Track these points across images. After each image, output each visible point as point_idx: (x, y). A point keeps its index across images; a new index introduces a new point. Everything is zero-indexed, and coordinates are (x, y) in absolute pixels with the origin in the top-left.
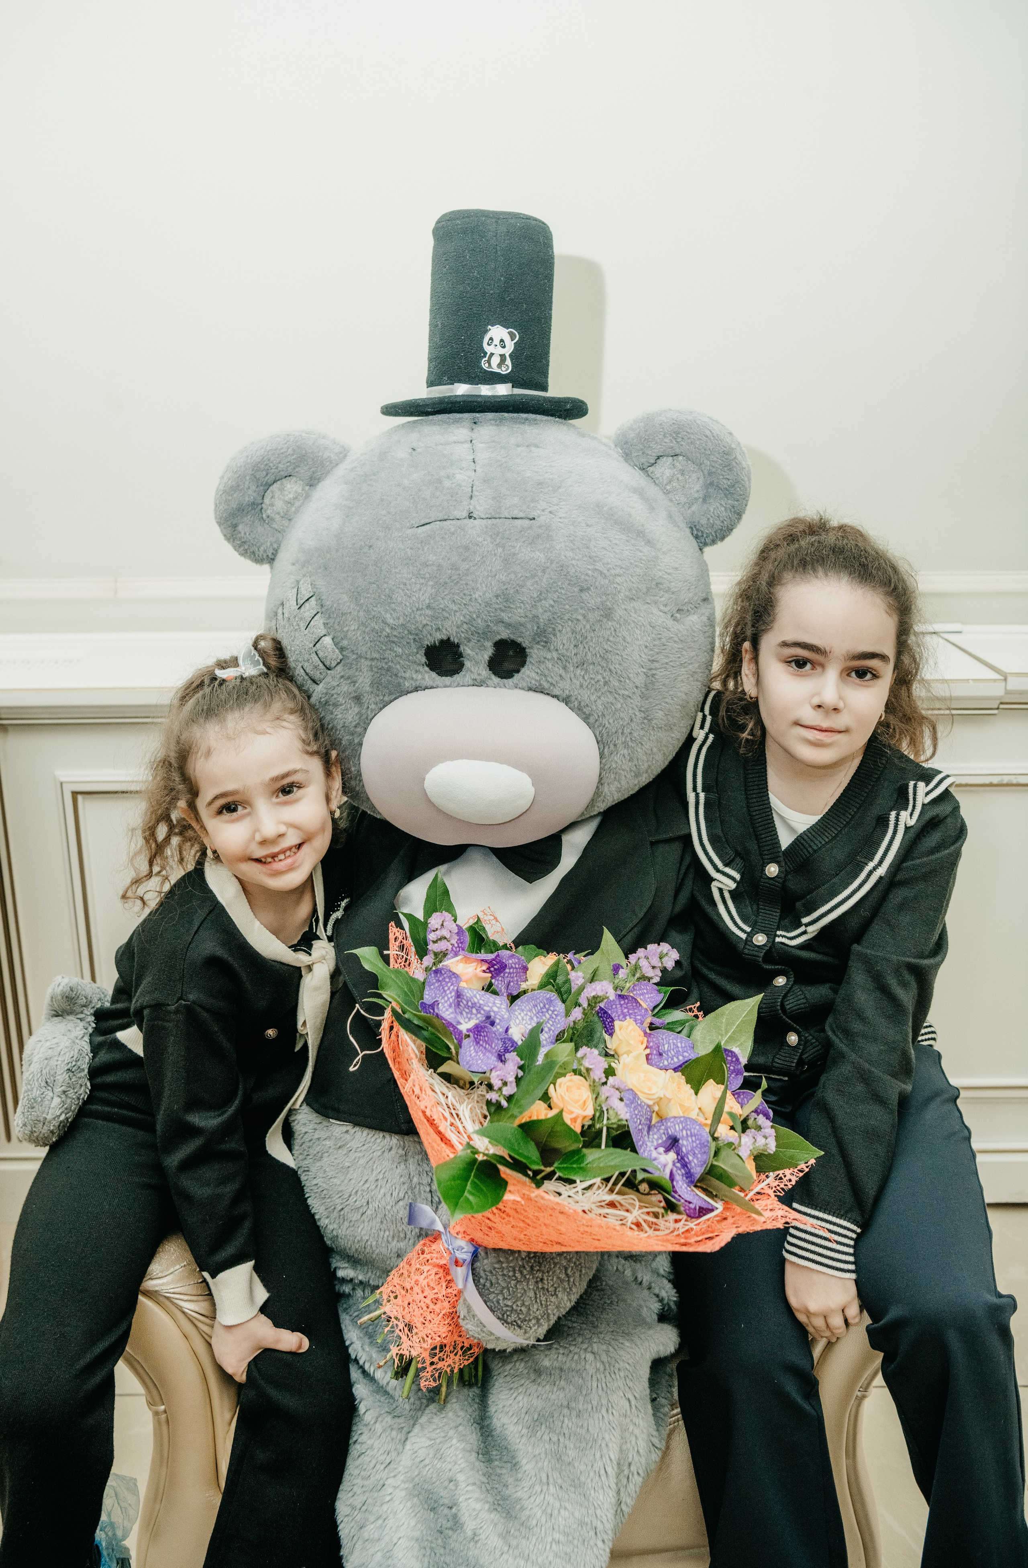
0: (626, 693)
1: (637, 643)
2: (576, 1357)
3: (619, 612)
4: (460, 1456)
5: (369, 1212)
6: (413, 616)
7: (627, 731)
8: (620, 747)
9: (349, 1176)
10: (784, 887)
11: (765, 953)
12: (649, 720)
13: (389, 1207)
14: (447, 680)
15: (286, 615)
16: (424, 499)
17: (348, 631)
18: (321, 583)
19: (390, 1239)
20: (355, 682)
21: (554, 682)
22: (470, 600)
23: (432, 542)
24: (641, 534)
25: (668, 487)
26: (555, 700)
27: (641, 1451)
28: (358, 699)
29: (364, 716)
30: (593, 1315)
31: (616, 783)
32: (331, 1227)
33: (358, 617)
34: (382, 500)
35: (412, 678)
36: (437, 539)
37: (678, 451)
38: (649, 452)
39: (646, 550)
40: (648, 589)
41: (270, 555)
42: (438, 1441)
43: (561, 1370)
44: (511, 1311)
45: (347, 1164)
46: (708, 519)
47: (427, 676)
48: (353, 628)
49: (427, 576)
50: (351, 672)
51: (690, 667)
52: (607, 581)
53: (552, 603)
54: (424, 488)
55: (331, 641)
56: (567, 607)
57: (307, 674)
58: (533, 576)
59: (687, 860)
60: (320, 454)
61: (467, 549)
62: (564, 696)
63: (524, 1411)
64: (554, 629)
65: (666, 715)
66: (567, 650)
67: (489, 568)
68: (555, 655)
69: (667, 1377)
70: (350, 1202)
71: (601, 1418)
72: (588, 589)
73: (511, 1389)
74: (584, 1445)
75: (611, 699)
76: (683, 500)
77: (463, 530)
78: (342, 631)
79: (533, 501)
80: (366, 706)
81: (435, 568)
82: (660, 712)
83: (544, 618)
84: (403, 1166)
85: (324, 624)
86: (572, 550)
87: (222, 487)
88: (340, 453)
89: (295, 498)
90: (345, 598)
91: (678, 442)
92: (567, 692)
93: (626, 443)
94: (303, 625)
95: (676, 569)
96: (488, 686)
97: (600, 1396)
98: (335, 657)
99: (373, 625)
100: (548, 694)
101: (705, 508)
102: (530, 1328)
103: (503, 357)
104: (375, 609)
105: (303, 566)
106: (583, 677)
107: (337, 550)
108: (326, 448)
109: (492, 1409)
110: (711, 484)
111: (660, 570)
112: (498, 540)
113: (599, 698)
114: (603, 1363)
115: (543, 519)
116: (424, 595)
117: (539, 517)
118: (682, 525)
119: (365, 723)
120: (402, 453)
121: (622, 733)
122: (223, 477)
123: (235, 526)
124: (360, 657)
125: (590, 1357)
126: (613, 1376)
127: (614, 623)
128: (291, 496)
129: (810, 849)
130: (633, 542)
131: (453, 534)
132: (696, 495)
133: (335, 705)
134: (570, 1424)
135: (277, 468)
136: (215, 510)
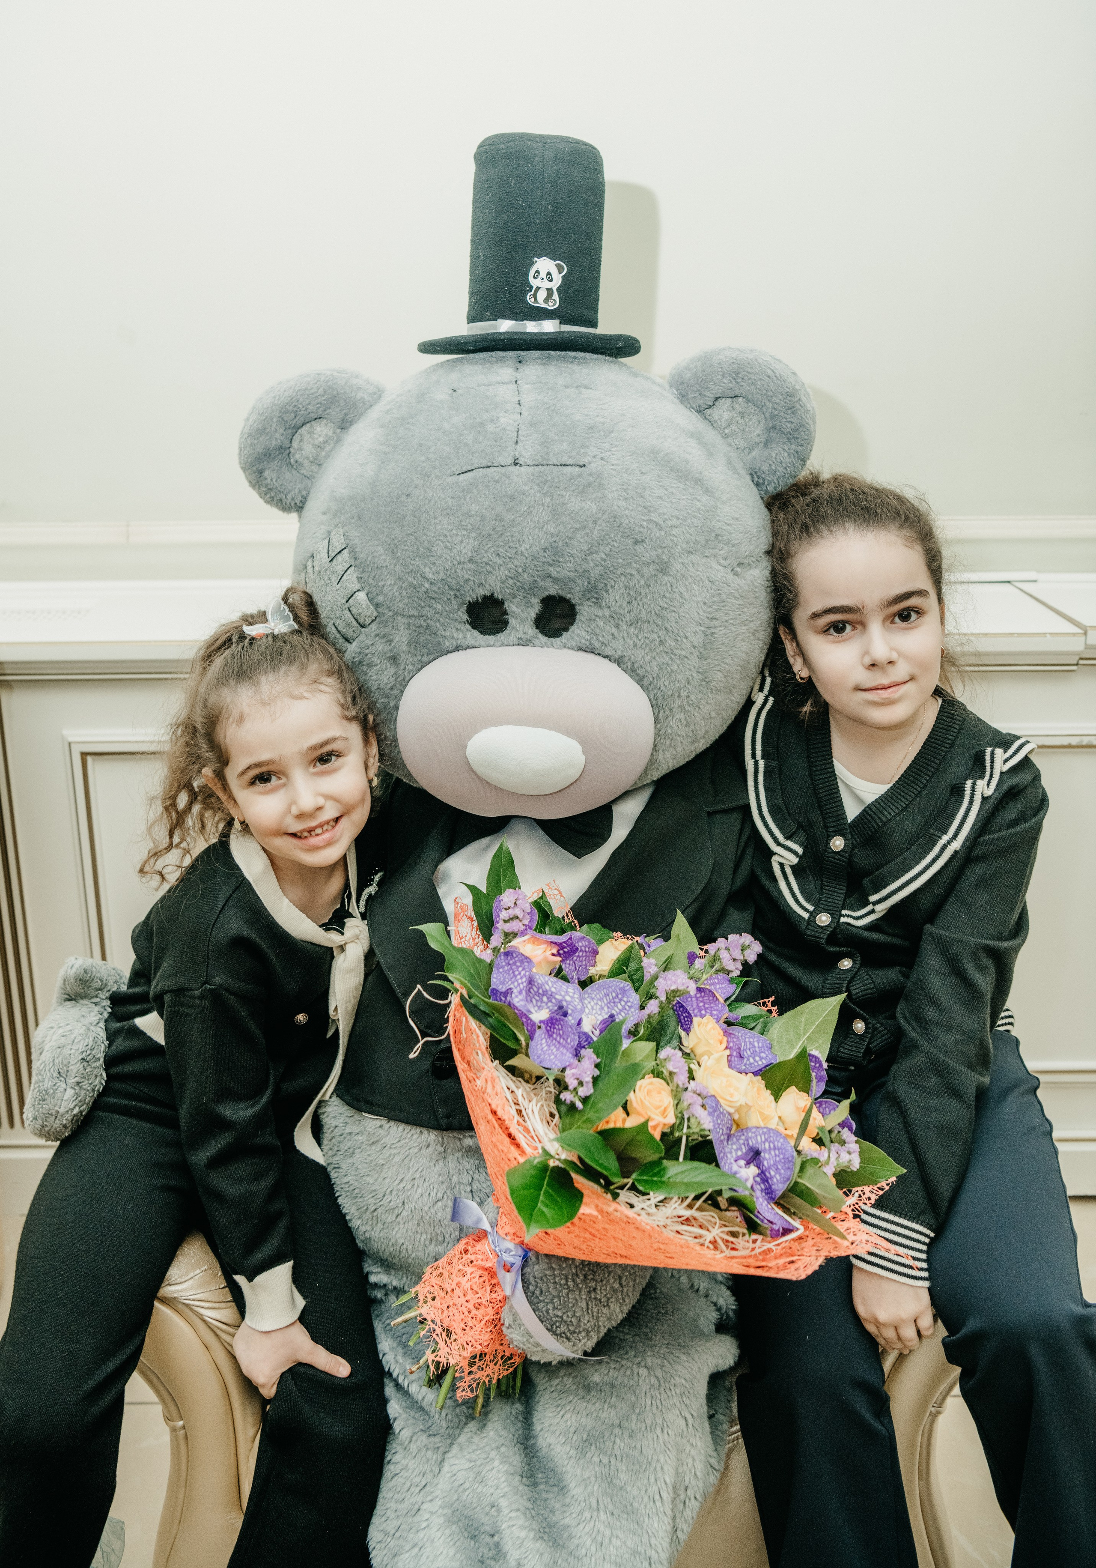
0: (683, 653)
1: (695, 599)
2: (628, 1372)
3: (676, 567)
4: (503, 1479)
5: (404, 1214)
6: (454, 570)
7: (684, 694)
8: (676, 711)
9: (383, 1175)
10: (850, 862)
11: (829, 935)
12: (707, 683)
13: (426, 1209)
14: (490, 639)
15: (317, 568)
16: (466, 445)
17: (383, 586)
18: (354, 534)
19: (427, 1243)
20: (391, 641)
21: (606, 642)
22: (516, 553)
23: (475, 491)
24: (699, 481)
25: (727, 431)
26: (606, 661)
27: (698, 1474)
28: (394, 659)
29: (401, 678)
30: (647, 1326)
31: (671, 750)
32: (363, 1229)
33: (395, 572)
34: (420, 445)
35: (453, 637)
36: (480, 487)
37: (737, 392)
38: (707, 394)
39: (705, 499)
40: (706, 541)
41: (298, 503)
42: (478, 1463)
43: (612, 1386)
44: (561, 1323)
45: (381, 1162)
46: (770, 465)
47: (468, 635)
48: (389, 583)
49: (470, 527)
50: (386, 630)
51: (752, 624)
52: (663, 533)
53: (604, 556)
54: (465, 432)
55: (365, 597)
56: (620, 561)
57: (339, 632)
58: (584, 528)
59: (747, 832)
60: (353, 394)
61: (512, 498)
62: (617, 656)
63: (572, 1430)
64: (606, 585)
65: (725, 676)
66: (620, 607)
67: (537, 519)
68: (607, 613)
69: (725, 1392)
70: (385, 1201)
71: (655, 1438)
72: (643, 541)
73: (558, 1406)
74: (637, 1467)
75: (667, 659)
76: (743, 444)
77: (508, 477)
78: (377, 585)
79: (583, 446)
80: (403, 666)
81: (478, 519)
82: (720, 674)
83: (595, 572)
84: (441, 1163)
85: (358, 578)
86: (626, 499)
87: (247, 430)
88: (374, 393)
89: (325, 442)
90: (380, 550)
91: (737, 383)
92: (620, 653)
93: (682, 383)
94: (335, 579)
95: (737, 519)
96: (534, 646)
97: (654, 1415)
98: (369, 614)
99: (411, 579)
100: (599, 654)
101: (766, 453)
102: (580, 1340)
103: (550, 291)
104: (413, 562)
105: (335, 516)
106: (637, 637)
107: (372, 499)
108: (359, 389)
109: (537, 1427)
110: (774, 427)
111: (719, 521)
112: (546, 489)
113: (654, 658)
114: (658, 1378)
115: (595, 466)
116: (466, 547)
117: (589, 464)
118: (743, 472)
119: (402, 684)
120: (441, 395)
121: (679, 696)
122: (248, 419)
123: (261, 472)
124: (397, 614)
125: (643, 1372)
126: (669, 1393)
127: (670, 579)
128: (321, 439)
129: (878, 821)
130: (691, 490)
131: (497, 482)
132: (757, 440)
133: (370, 666)
134: (622, 1445)
135: (306, 410)
136: (240, 454)
